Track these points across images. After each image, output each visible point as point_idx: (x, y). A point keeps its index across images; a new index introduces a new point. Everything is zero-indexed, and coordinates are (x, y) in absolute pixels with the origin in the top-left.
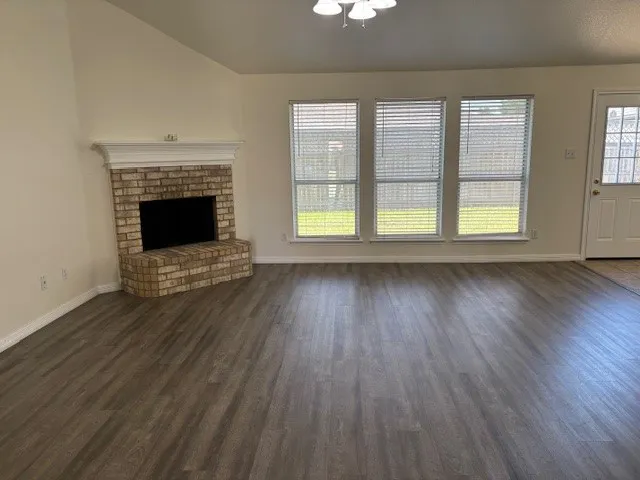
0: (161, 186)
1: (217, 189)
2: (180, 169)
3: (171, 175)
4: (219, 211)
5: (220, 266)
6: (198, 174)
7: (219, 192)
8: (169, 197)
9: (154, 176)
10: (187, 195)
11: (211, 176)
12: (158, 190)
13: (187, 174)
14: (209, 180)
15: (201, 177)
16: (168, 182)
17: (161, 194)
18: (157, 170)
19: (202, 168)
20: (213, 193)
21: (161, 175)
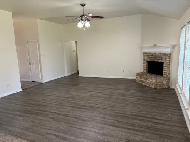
0: (151, 57)
1: (164, 60)
2: (155, 53)
3: (153, 55)
4: (164, 67)
5: (148, 81)
6: (159, 55)
7: (164, 61)
8: (152, 60)
9: (149, 55)
10: (156, 61)
11: (163, 56)
12: (150, 58)
13: (157, 55)
14: (162, 57)
15: (160, 56)
16: (152, 56)
17: (151, 59)
18: (150, 53)
19: (161, 53)
20: (163, 61)
21: (151, 55)
